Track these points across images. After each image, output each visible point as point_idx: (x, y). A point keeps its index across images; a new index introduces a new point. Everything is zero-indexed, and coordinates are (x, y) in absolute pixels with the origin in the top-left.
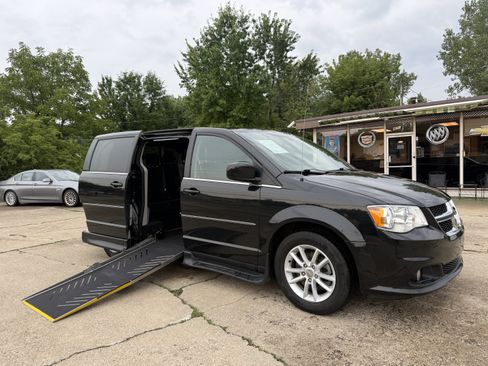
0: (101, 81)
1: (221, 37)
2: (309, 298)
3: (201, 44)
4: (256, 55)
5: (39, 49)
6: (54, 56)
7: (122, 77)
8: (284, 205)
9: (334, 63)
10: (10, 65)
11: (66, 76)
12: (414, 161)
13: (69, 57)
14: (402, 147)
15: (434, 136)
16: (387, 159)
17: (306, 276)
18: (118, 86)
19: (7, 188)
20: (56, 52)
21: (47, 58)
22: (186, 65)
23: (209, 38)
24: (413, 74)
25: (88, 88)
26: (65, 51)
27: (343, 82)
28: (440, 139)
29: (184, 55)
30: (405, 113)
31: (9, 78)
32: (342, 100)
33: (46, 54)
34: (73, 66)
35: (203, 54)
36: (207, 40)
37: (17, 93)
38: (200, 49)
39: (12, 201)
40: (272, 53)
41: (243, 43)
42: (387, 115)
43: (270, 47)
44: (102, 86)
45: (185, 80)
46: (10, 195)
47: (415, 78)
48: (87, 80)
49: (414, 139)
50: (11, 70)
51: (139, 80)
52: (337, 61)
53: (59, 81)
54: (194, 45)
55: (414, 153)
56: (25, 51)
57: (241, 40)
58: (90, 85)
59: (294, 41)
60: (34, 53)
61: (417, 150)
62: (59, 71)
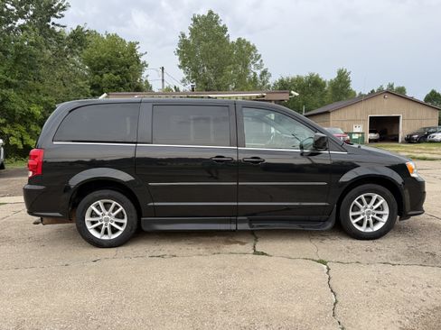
2: (369, 230)
8: (353, 166)
17: (366, 215)
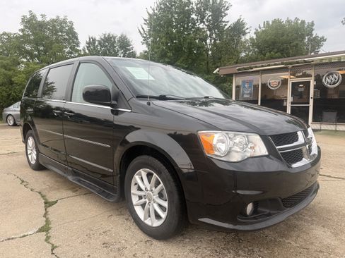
0: (88, 40)
1: (172, 6)
2: (148, 222)
3: (156, 11)
4: (197, 20)
5: (43, 16)
6: (53, 21)
7: (103, 37)
9: (260, 28)
10: (22, 27)
11: (62, 36)
12: (311, 101)
13: (64, 21)
14: (302, 90)
15: (329, 81)
16: (290, 99)
17: (147, 200)
18: (100, 43)
19: (9, 113)
20: (55, 18)
21: (48, 22)
22: (146, 28)
23: (163, 6)
24: (323, 37)
25: (78, 44)
26: (62, 17)
27: (266, 42)
28: (334, 83)
29: (145, 20)
30: (305, 62)
31: (21, 37)
32: (265, 55)
33: (48, 19)
34: (67, 28)
35: (158, 18)
36: (161, 8)
37: (28, 47)
38: (155, 14)
39: (12, 123)
40: (210, 18)
41: (187, 10)
42: (290, 63)
43: (208, 13)
44: (89, 43)
45: (146, 39)
46: (10, 118)
47: (325, 40)
48: (77, 39)
49: (313, 84)
50: (23, 31)
51: (114, 39)
52: (262, 26)
53: (57, 39)
54: (151, 12)
55: (312, 94)
56: (33, 17)
57: (187, 8)
58: (79, 43)
59: (227, 9)
60: (39, 19)
61: (314, 92)
62: (57, 32)
